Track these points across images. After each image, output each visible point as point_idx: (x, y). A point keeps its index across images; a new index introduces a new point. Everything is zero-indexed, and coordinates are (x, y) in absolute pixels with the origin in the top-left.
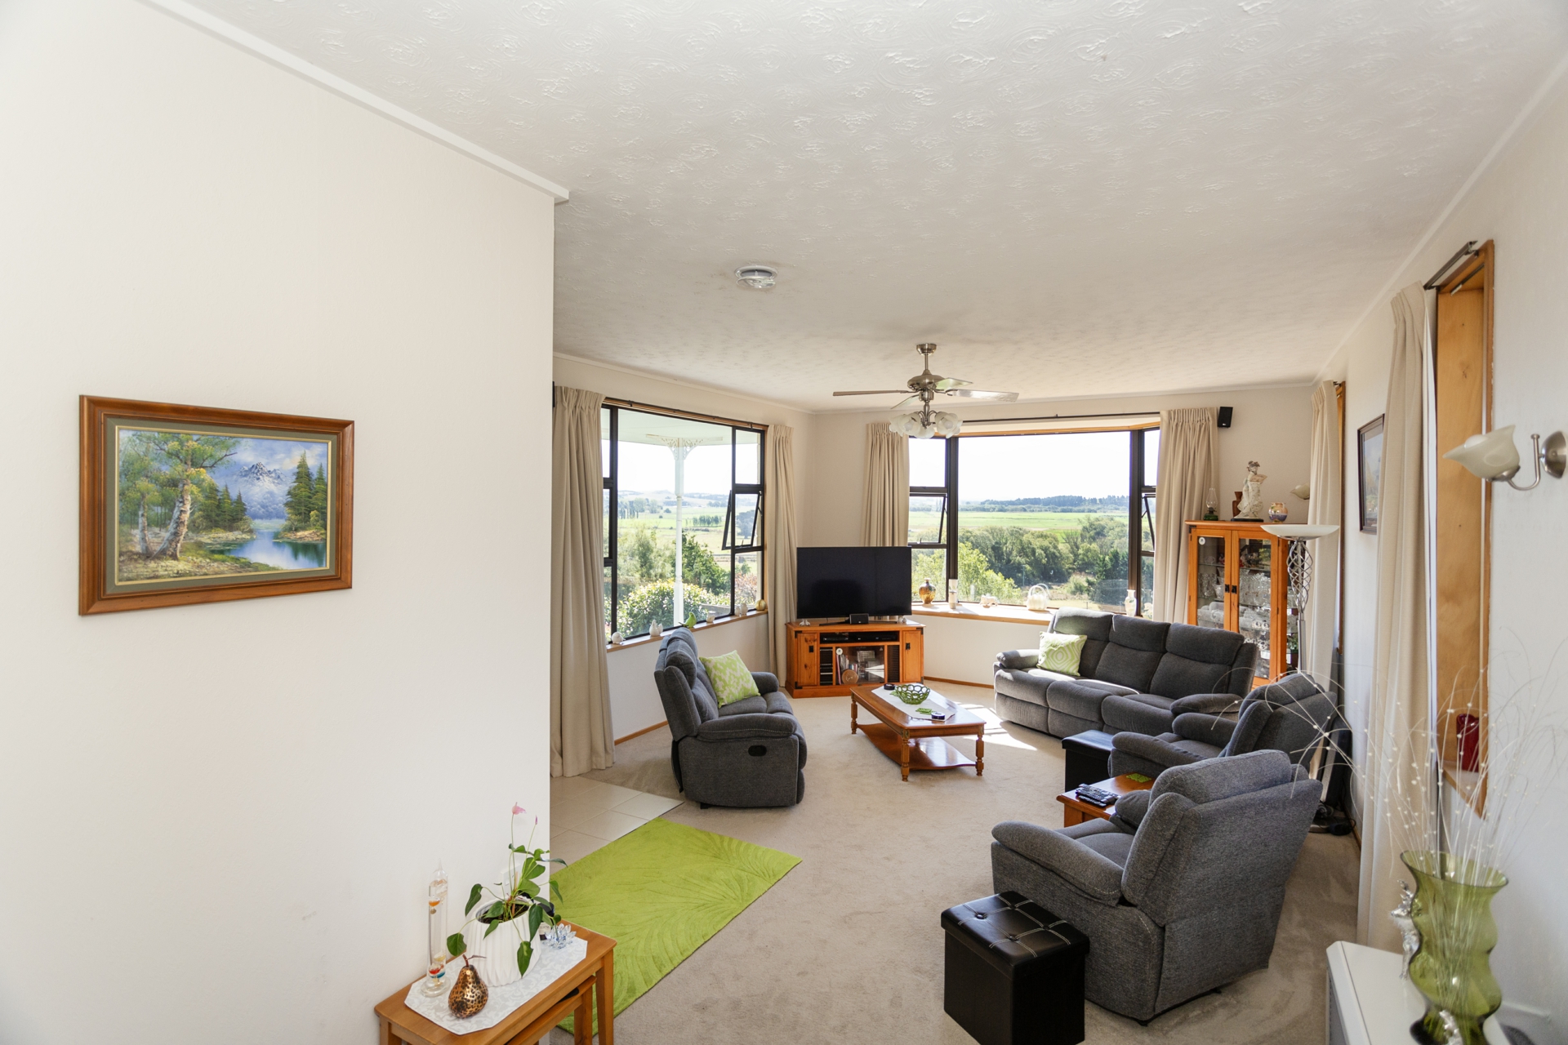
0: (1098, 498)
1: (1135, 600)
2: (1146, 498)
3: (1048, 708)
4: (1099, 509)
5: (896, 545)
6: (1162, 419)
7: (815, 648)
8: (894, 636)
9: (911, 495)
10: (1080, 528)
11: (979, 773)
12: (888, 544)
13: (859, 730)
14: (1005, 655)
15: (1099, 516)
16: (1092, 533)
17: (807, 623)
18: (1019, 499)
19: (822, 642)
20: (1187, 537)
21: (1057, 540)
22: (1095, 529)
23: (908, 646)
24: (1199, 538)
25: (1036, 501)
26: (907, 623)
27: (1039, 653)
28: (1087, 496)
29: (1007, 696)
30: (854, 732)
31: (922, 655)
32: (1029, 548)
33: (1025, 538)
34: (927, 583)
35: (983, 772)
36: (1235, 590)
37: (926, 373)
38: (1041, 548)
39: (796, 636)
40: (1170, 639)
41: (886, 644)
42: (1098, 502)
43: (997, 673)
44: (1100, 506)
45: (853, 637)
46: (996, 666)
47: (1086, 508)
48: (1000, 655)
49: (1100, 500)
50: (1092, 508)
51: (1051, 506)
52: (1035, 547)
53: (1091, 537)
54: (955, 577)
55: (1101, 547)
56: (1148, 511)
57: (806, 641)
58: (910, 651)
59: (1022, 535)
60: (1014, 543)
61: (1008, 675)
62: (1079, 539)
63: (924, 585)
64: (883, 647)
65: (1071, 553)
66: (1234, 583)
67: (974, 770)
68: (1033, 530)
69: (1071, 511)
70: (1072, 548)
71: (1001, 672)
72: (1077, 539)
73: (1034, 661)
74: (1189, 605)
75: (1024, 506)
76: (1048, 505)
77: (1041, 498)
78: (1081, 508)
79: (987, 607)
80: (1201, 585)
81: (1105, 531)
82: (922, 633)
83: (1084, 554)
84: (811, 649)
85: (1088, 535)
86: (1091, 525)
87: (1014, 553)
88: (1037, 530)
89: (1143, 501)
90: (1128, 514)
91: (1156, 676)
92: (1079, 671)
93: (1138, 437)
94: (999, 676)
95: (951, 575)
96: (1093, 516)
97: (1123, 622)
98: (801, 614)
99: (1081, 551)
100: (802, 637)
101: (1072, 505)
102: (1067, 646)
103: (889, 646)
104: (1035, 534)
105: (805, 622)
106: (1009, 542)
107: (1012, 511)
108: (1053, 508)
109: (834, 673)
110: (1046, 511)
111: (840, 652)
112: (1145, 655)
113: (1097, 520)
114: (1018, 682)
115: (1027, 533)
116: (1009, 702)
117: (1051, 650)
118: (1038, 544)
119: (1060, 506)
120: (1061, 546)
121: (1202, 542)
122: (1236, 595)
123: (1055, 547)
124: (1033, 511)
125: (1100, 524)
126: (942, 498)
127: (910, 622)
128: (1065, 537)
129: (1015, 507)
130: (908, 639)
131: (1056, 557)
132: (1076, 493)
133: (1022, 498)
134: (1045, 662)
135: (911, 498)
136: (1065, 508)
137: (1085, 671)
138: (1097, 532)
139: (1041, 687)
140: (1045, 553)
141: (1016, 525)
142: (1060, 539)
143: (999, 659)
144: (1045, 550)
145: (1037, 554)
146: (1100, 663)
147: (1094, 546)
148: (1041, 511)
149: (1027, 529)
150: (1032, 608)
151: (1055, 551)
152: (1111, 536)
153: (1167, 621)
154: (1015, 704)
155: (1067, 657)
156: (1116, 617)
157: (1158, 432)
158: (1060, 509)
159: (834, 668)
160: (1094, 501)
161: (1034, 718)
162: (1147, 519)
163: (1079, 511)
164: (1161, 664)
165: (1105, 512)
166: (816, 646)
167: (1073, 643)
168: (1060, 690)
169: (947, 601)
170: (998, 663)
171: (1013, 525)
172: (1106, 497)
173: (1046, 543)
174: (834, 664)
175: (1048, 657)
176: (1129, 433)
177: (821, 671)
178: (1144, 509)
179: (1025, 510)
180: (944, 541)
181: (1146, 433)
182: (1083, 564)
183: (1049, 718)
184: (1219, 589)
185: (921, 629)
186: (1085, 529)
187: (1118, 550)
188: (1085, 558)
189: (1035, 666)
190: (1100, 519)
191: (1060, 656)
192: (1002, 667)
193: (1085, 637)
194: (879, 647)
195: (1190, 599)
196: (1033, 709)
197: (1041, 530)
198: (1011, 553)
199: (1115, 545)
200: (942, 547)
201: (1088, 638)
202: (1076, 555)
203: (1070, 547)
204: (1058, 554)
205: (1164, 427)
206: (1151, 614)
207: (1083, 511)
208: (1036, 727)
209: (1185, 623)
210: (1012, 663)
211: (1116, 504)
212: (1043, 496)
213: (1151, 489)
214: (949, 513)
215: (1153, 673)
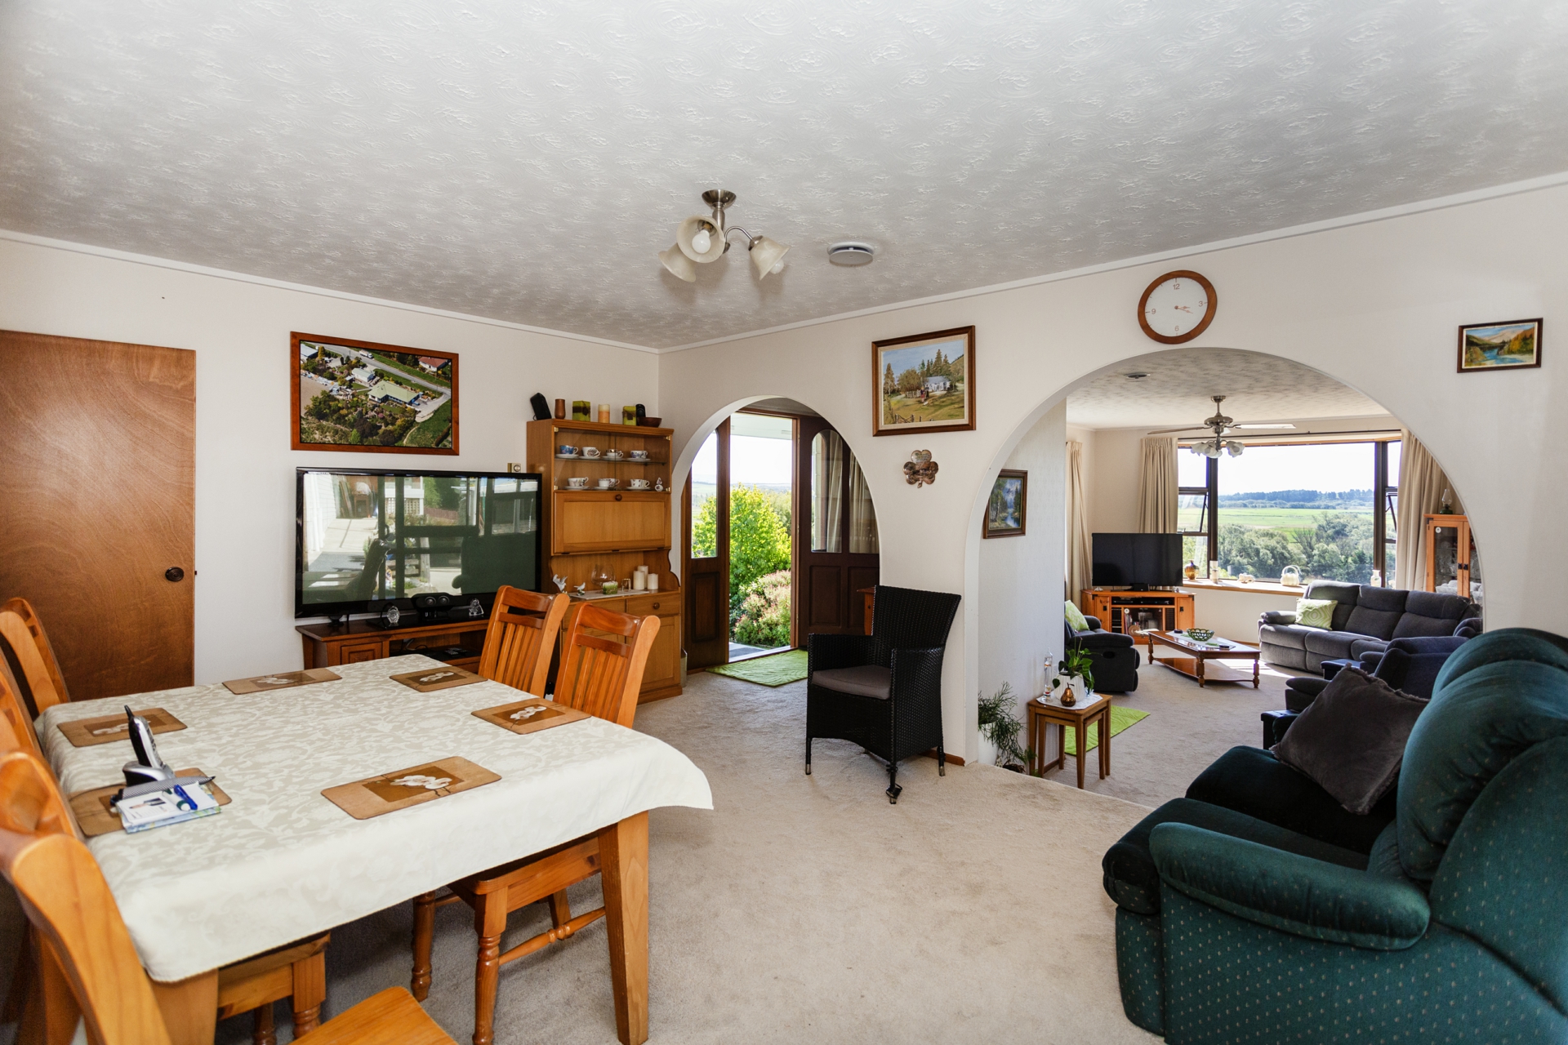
0: (1337, 492)
1: (1380, 579)
2: (1389, 496)
3: (1306, 651)
4: (1338, 505)
5: (1168, 532)
6: (1403, 435)
7: (1108, 608)
8: (1171, 601)
9: (1180, 494)
10: (1315, 526)
11: (1256, 686)
12: (1161, 531)
13: (1154, 662)
14: (1268, 614)
15: (1340, 514)
16: (1330, 532)
17: (1101, 589)
18: (1238, 494)
19: (1113, 603)
20: (1425, 527)
21: (1284, 538)
22: (1334, 527)
23: (1182, 609)
24: (1435, 527)
25: (1260, 496)
26: (1180, 592)
27: (1297, 614)
28: (1323, 488)
29: (1270, 644)
30: (1151, 663)
31: (1193, 617)
32: (1251, 547)
33: (1246, 537)
34: (1192, 563)
35: (1259, 686)
36: (1467, 567)
37: (1219, 415)
38: (1266, 547)
39: (1093, 599)
40: (1408, 602)
41: (1164, 607)
42: (1337, 497)
43: (1262, 627)
44: (1340, 502)
45: (1137, 601)
46: (1260, 622)
47: (1322, 503)
48: (1264, 614)
49: (1340, 494)
50: (1330, 504)
51: (1278, 501)
52: (1259, 547)
53: (1328, 537)
54: (1215, 559)
55: (1342, 548)
56: (1391, 507)
57: (1101, 602)
58: (1183, 613)
59: (1243, 533)
60: (1233, 542)
61: (1271, 628)
62: (1314, 539)
63: (1190, 565)
64: (1162, 609)
65: (1304, 553)
66: (1466, 562)
67: (1251, 685)
68: (1257, 528)
69: (1302, 507)
70: (1305, 549)
71: (1265, 626)
72: (1311, 538)
73: (1293, 619)
74: (1427, 580)
75: (1244, 502)
76: (1275, 499)
77: (1265, 492)
78: (1317, 504)
79: (1245, 583)
80: (1438, 564)
81: (1347, 529)
82: (1193, 600)
83: (1320, 556)
84: (1105, 608)
85: (1325, 535)
86: (1329, 523)
87: (1234, 553)
88: (1262, 528)
89: (1387, 498)
90: (1372, 511)
91: (1397, 628)
92: (1331, 626)
93: (1381, 448)
94: (1263, 629)
95: (1212, 557)
96: (1331, 513)
97: (1370, 591)
98: (1096, 583)
99: (1316, 552)
100: (1098, 599)
101: (1304, 500)
102: (1321, 608)
103: (1166, 609)
104: (1260, 533)
105: (1098, 588)
106: (1226, 542)
107: (1230, 506)
108: (1280, 504)
109: (1122, 627)
110: (1272, 506)
111: (1127, 611)
112: (1387, 614)
113: (1337, 517)
114: (1279, 632)
115: (1248, 531)
116: (1272, 648)
117: (1307, 611)
118: (1262, 543)
119: (1289, 501)
120: (1290, 547)
121: (1438, 530)
122: (1467, 571)
123: (1284, 548)
124: (1256, 507)
125: (1339, 522)
126: (1203, 496)
127: (1182, 591)
128: (1296, 536)
129: (1233, 502)
130: (1182, 603)
131: (1286, 558)
132: (1309, 487)
133: (1241, 493)
134: (1302, 620)
135: (1179, 496)
136: (1295, 503)
137: (1335, 626)
138: (1340, 532)
139: (1301, 637)
140: (1271, 552)
141: (1236, 523)
142: (1290, 538)
143: (1263, 617)
144: (1272, 550)
145: (1261, 554)
146: (1349, 620)
147: (1333, 547)
148: (1265, 507)
149: (1249, 527)
150: (1286, 584)
151: (1284, 551)
152: (1353, 537)
153: (1408, 589)
154: (1278, 649)
155: (1321, 616)
156: (1362, 587)
157: (1400, 443)
158: (1289, 504)
159: (1123, 623)
160: (1332, 496)
161: (1295, 659)
162: (1391, 516)
163: (1313, 508)
164: (1401, 620)
165: (1346, 509)
166: (1109, 606)
167: (1326, 606)
168: (1315, 638)
169: (1208, 577)
170: (1262, 620)
171: (1231, 523)
172: (1347, 491)
173: (1272, 543)
174: (1123, 620)
175: (1304, 617)
176: (1374, 444)
177: (1113, 625)
178: (1388, 506)
179: (1245, 506)
180: (1205, 530)
181: (1389, 445)
182: (1319, 566)
183: (1307, 658)
184: (1453, 568)
185: (1192, 597)
186: (1321, 527)
187: (1365, 552)
188: (1322, 561)
189: (1293, 623)
190: (1340, 515)
191: (1315, 615)
192: (1265, 622)
193: (1336, 602)
194: (1158, 609)
195: (1428, 575)
196: (1293, 653)
197: (1267, 528)
198: (1230, 551)
199: (1360, 547)
200: (1203, 535)
201: (1339, 603)
202: (1310, 556)
203: (1302, 548)
204: (1287, 555)
205: (1405, 440)
206: (1394, 585)
207: (1318, 507)
208: (1296, 665)
209: (1424, 590)
210: (1272, 619)
211: (1361, 499)
212: (1267, 490)
213: (1394, 489)
214: (1209, 508)
215: (1394, 627)
